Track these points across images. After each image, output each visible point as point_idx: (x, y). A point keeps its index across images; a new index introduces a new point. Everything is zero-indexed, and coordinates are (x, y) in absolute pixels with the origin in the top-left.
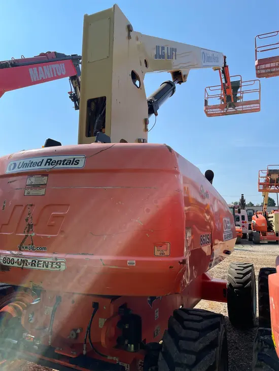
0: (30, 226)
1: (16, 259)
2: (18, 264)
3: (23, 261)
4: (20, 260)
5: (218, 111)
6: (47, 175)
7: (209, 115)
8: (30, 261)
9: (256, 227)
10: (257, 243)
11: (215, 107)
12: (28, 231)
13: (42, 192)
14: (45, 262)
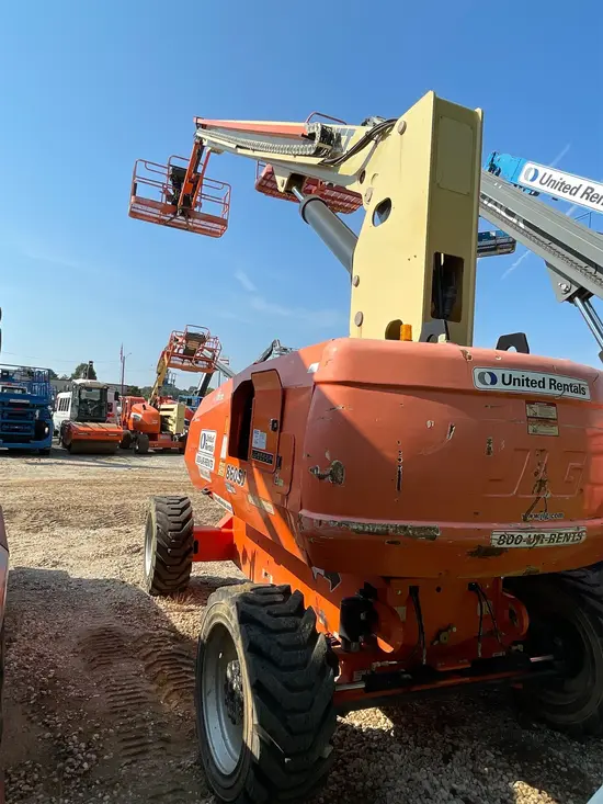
0: (542, 482)
1: (525, 536)
2: (529, 542)
3: (537, 538)
4: (532, 537)
5: (156, 213)
6: (554, 405)
7: (133, 214)
8: (547, 535)
9: (138, 425)
10: (143, 453)
11: (153, 204)
12: (539, 491)
13: (554, 431)
14: (566, 534)
